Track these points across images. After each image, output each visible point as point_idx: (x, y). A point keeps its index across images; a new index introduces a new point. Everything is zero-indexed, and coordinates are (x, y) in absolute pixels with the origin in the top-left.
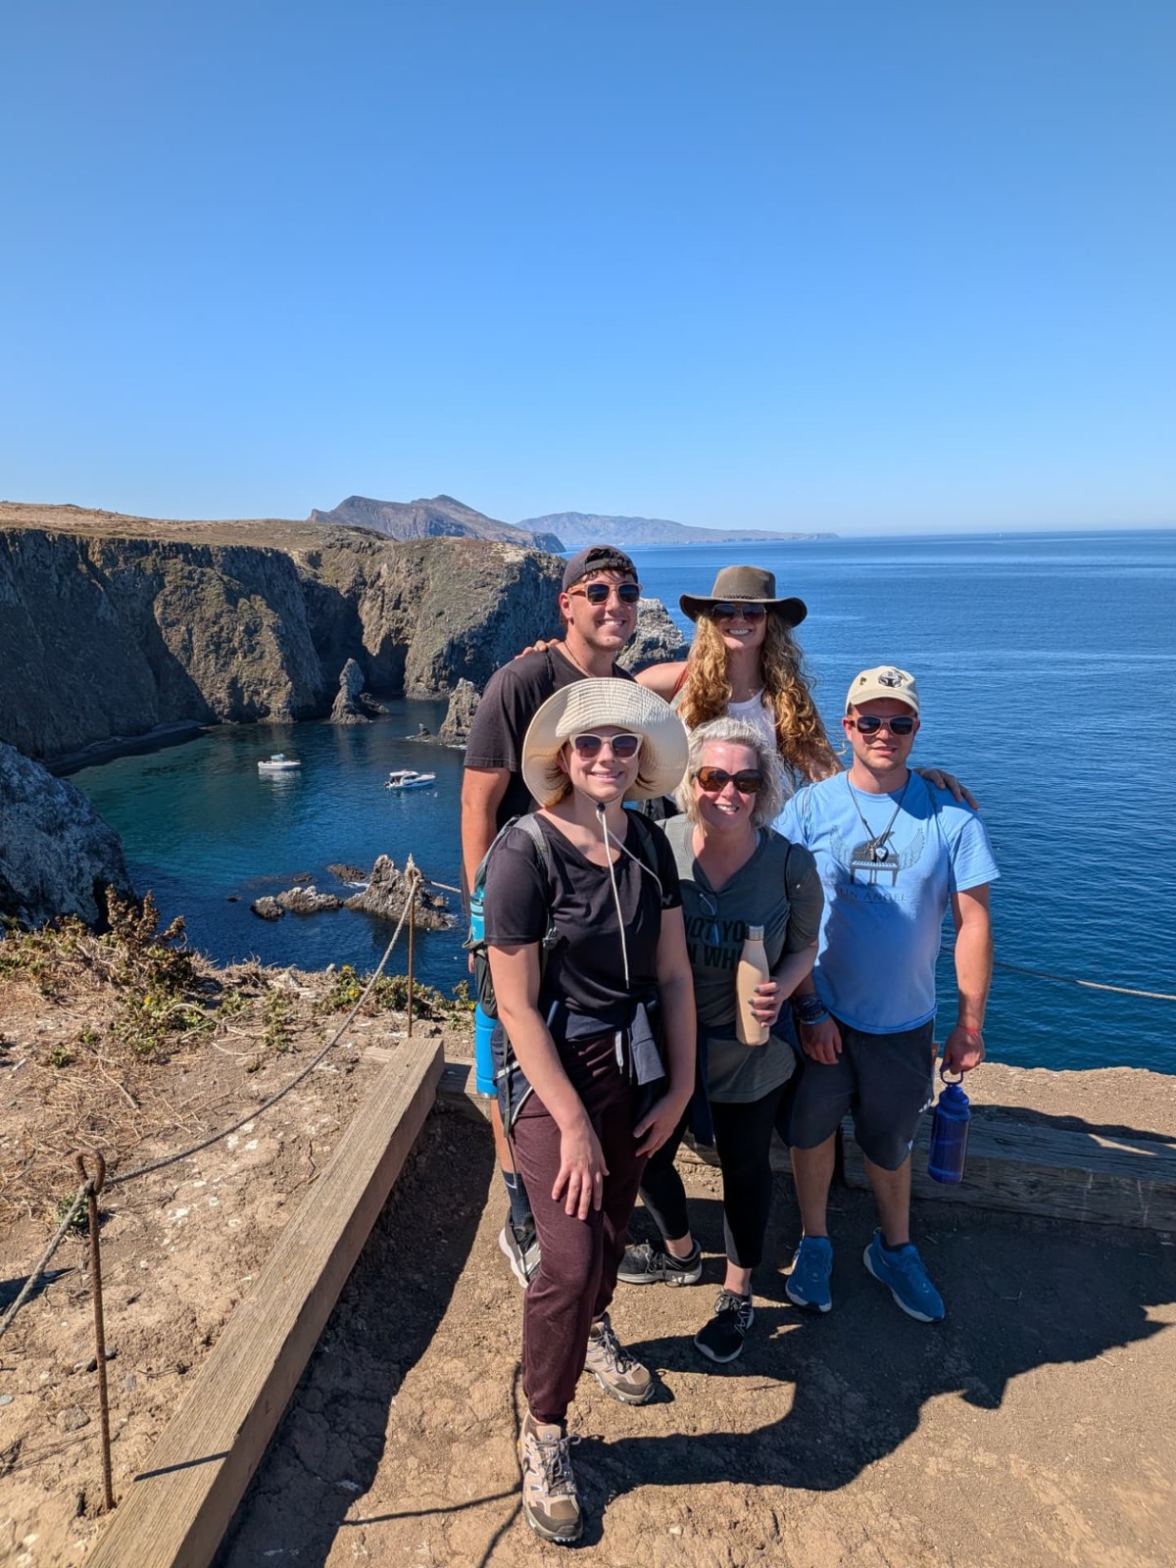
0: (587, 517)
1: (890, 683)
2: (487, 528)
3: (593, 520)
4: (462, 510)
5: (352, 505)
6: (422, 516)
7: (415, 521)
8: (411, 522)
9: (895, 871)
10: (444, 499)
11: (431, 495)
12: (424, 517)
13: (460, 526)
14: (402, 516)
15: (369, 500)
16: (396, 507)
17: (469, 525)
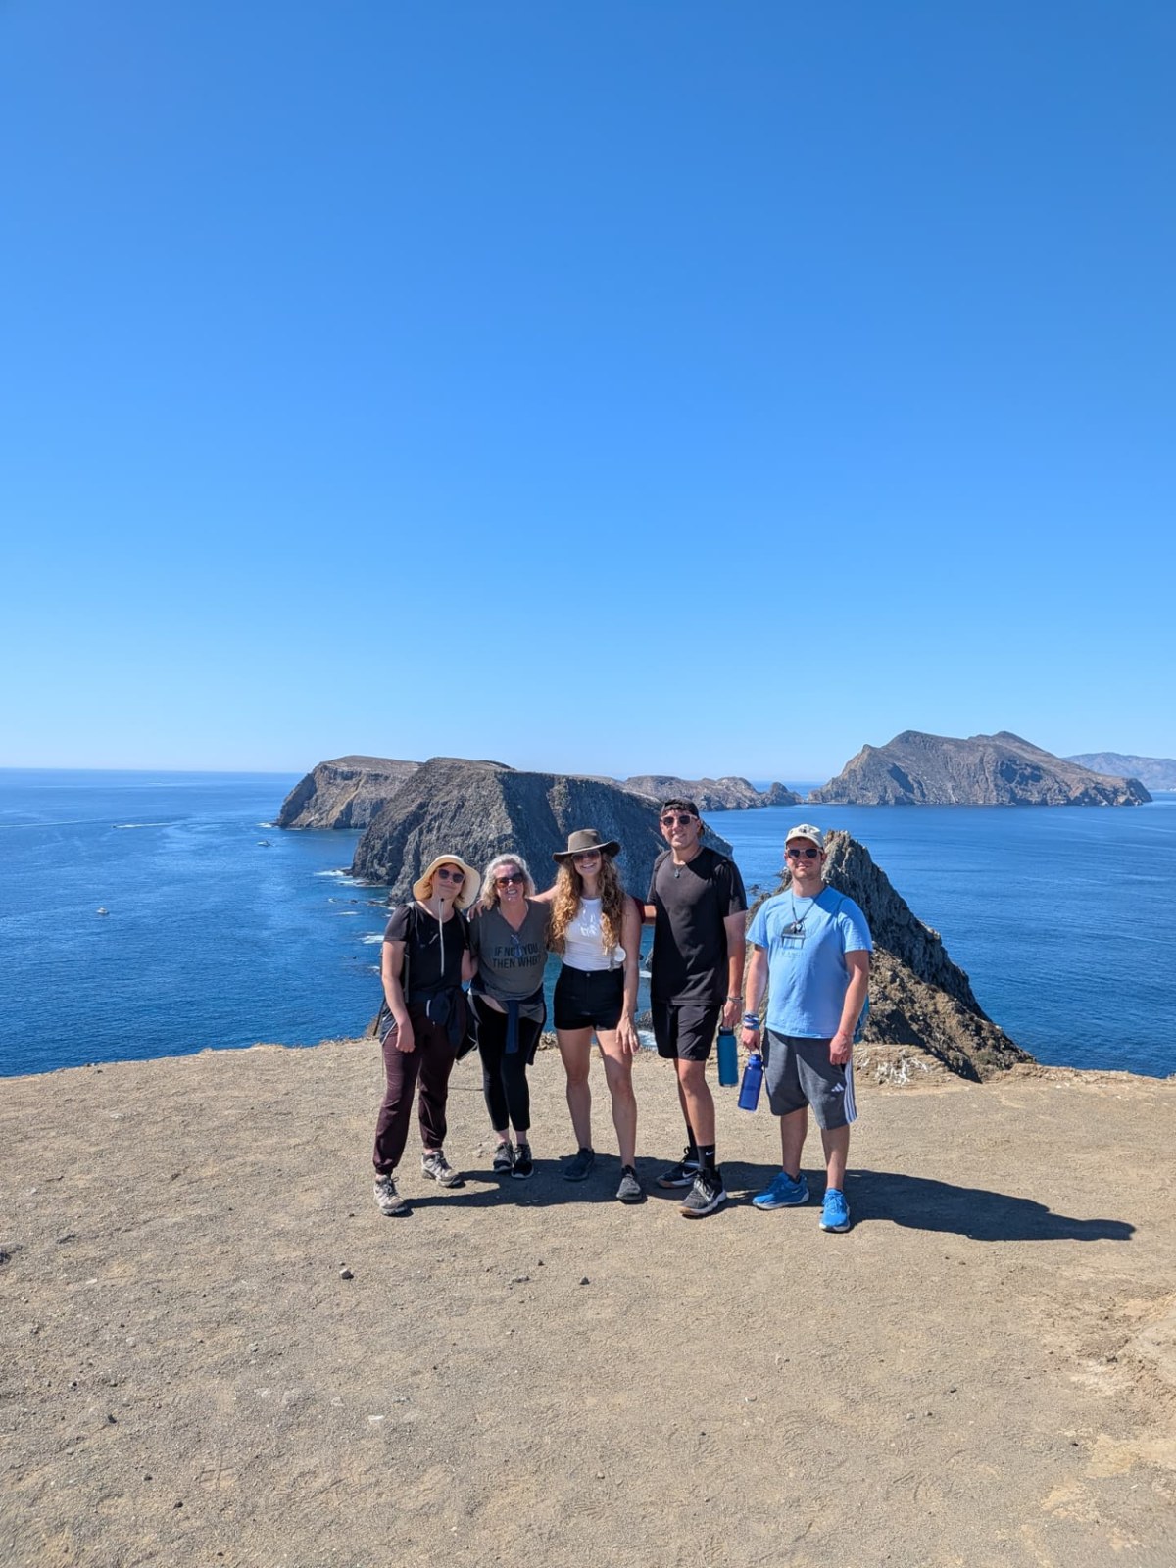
0: (1126, 758)
1: (804, 831)
2: (1065, 771)
3: (1134, 762)
4: (1029, 749)
5: (907, 741)
6: (990, 755)
7: (982, 760)
8: (978, 761)
9: (803, 939)
10: (1005, 735)
11: (992, 732)
12: (994, 756)
13: (1037, 768)
14: (966, 754)
15: (927, 735)
16: (958, 743)
17: (1044, 766)
